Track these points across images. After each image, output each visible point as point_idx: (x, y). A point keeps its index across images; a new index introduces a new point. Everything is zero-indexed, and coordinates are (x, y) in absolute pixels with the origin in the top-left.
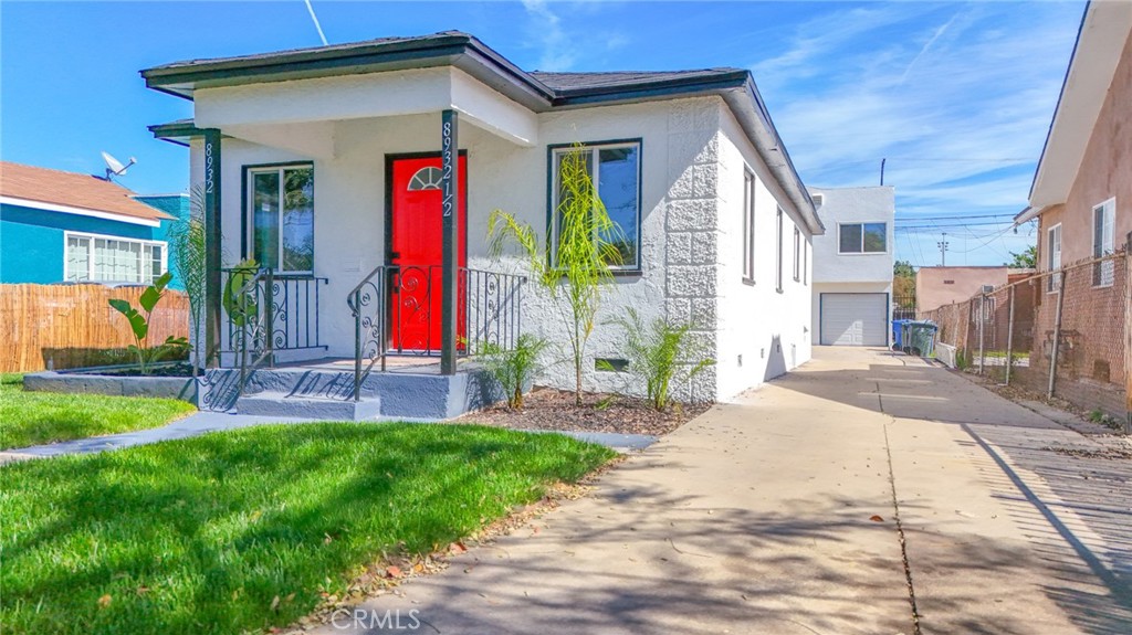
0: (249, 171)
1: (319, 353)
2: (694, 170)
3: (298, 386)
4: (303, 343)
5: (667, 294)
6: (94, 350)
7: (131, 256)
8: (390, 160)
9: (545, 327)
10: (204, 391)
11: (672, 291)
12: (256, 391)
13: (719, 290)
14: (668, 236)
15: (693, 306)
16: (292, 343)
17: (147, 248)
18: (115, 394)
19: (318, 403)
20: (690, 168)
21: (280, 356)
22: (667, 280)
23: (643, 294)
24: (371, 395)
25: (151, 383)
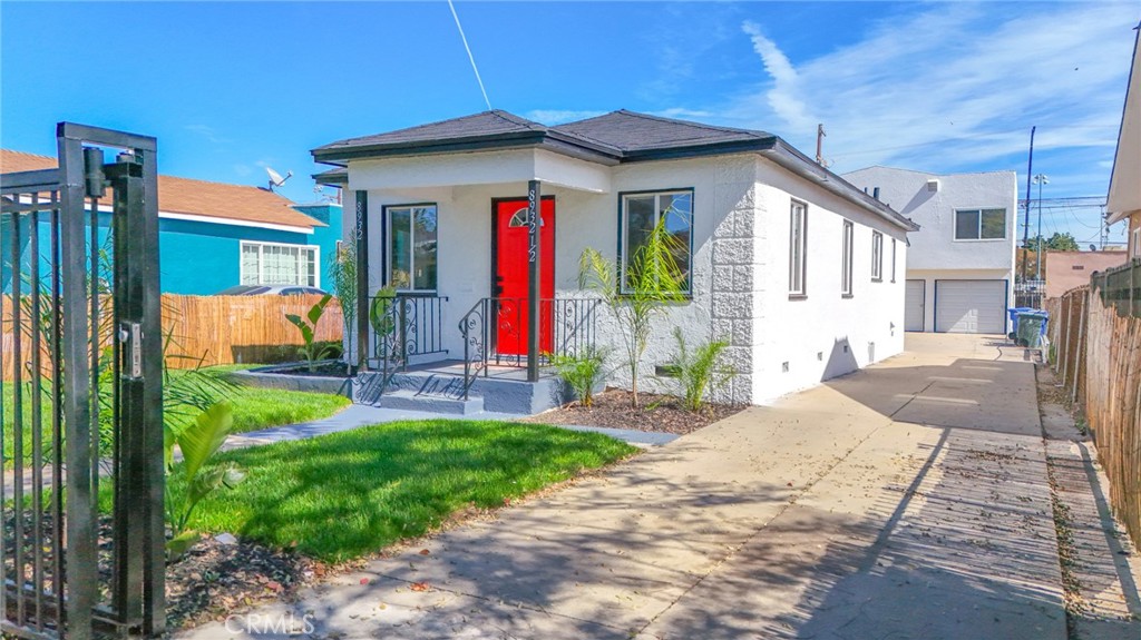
0: (387, 209)
1: (442, 357)
2: (735, 215)
3: (424, 386)
4: (429, 349)
5: (713, 316)
6: (270, 347)
7: (291, 258)
8: (496, 203)
9: (615, 340)
10: (356, 388)
11: (717, 313)
12: (394, 390)
13: (755, 313)
14: (714, 268)
15: (734, 326)
16: (421, 350)
17: (303, 252)
18: (294, 390)
19: (438, 402)
20: (732, 213)
21: (413, 361)
22: (713, 304)
23: (693, 315)
24: (475, 395)
25: (319, 381)
